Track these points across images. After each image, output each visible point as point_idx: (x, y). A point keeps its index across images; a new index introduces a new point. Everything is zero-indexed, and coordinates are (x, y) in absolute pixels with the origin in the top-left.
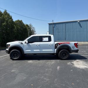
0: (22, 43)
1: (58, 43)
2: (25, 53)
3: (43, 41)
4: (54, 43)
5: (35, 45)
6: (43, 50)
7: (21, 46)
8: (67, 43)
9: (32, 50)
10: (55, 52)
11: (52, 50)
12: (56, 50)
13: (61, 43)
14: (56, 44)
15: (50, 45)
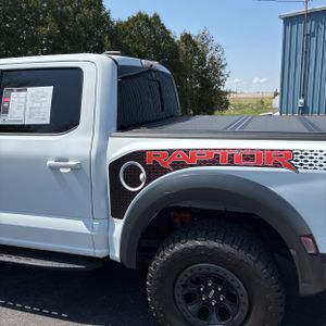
1: (139, 156)
3: (4, 119)
4: (102, 151)
8: (249, 157)
13: (179, 160)
14: (115, 166)
15: (62, 170)
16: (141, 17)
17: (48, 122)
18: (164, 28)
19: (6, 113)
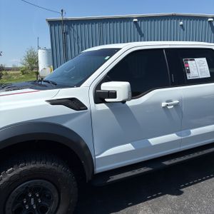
3: (190, 77)
17: (209, 76)
19: (189, 72)
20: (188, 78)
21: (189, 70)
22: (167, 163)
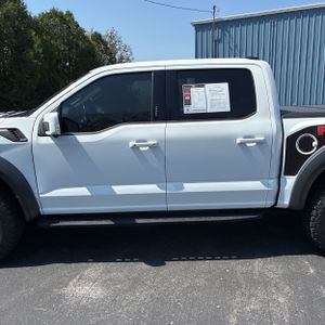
0: (15, 134)
1: (312, 130)
2: (46, 210)
3: (187, 110)
4: (281, 128)
5: (122, 143)
6: (189, 187)
7: (14, 155)
9: (101, 190)
10: (285, 202)
11: (256, 185)
12: (291, 181)
15: (248, 145)
16: (54, 14)
17: (228, 109)
18: (78, 26)
19: (189, 102)
20: (185, 112)
21: (190, 100)
22: (139, 221)
